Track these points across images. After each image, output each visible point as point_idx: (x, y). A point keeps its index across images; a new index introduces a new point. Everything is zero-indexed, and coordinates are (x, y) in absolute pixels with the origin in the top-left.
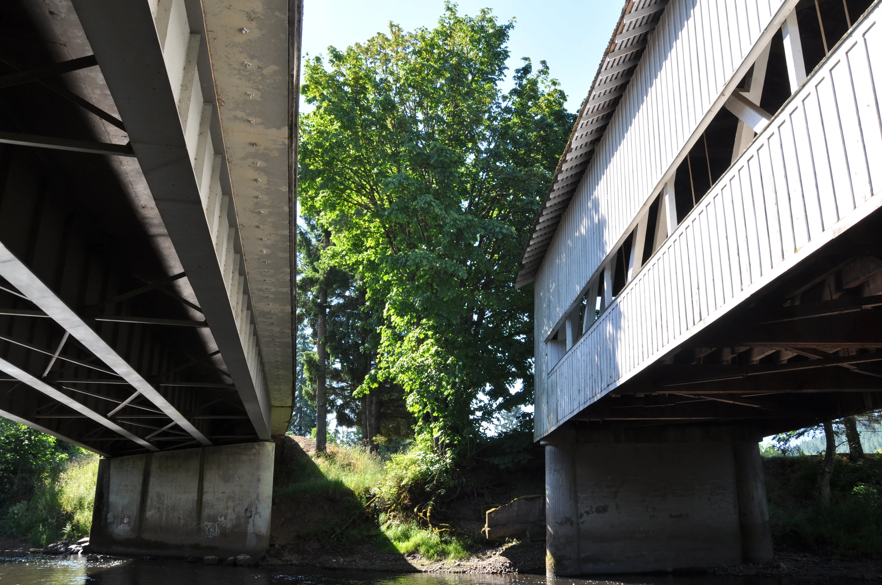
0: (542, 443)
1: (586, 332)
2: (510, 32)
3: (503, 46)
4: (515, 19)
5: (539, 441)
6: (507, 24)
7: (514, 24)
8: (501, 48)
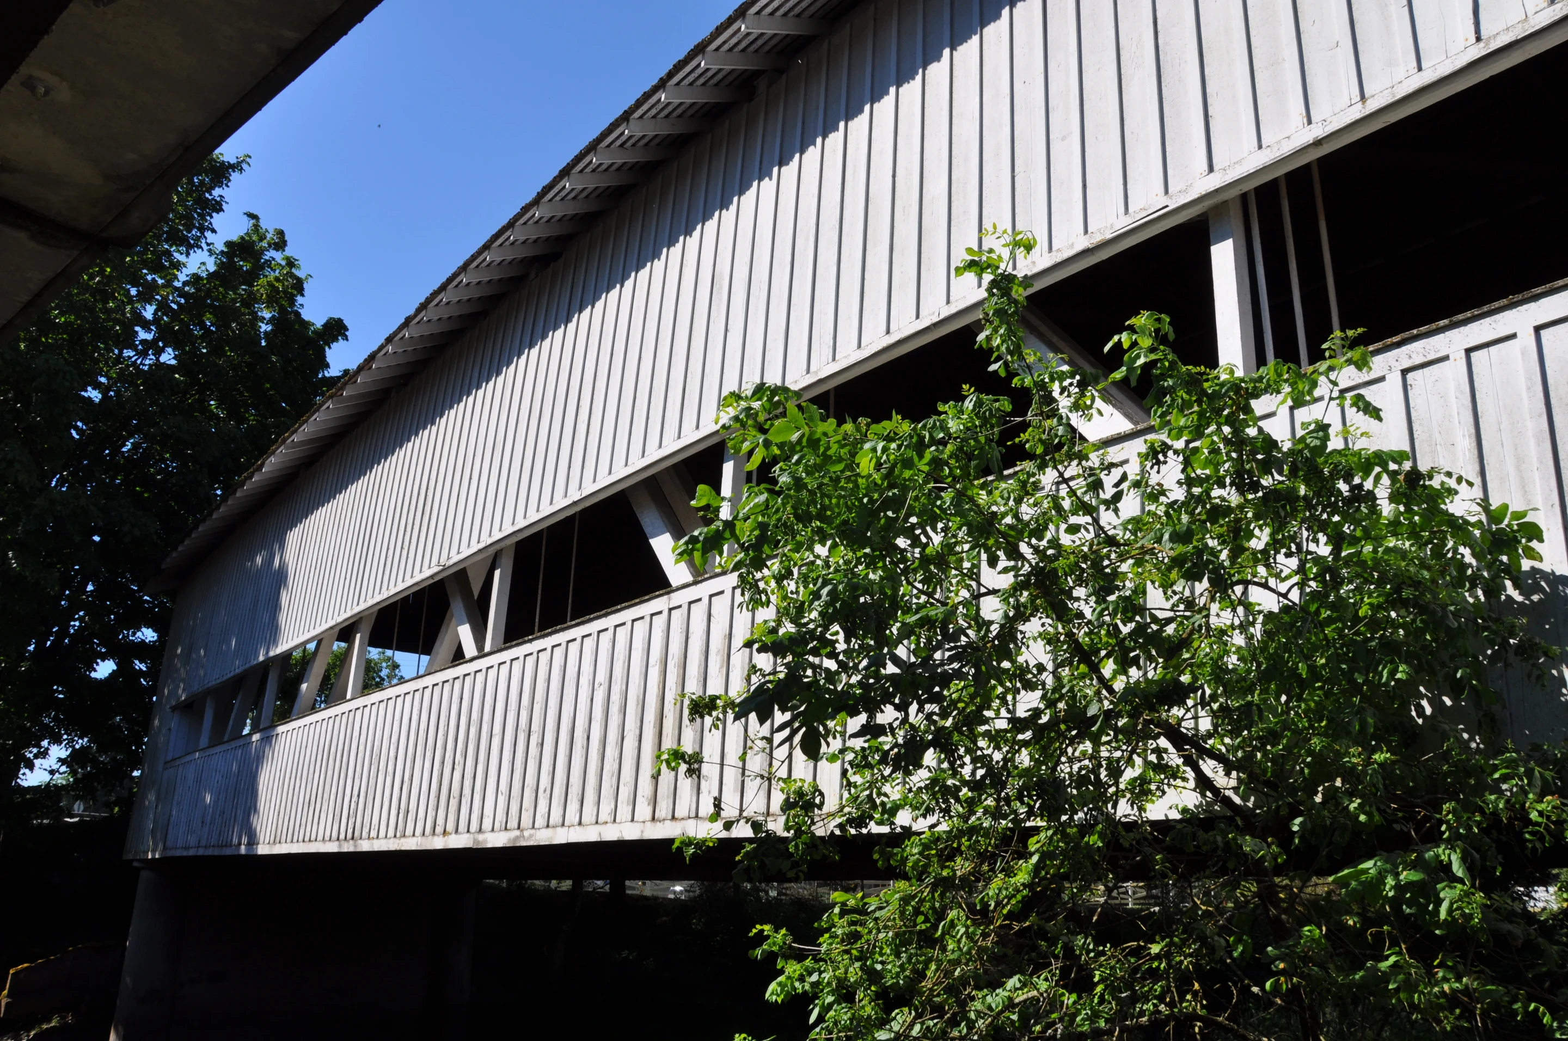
0: (135, 864)
1: (228, 741)
2: (235, 176)
3: (217, 192)
4: (248, 160)
5: (132, 861)
6: (233, 161)
7: (244, 166)
8: (211, 195)
